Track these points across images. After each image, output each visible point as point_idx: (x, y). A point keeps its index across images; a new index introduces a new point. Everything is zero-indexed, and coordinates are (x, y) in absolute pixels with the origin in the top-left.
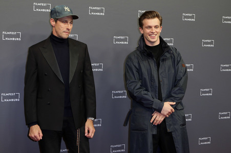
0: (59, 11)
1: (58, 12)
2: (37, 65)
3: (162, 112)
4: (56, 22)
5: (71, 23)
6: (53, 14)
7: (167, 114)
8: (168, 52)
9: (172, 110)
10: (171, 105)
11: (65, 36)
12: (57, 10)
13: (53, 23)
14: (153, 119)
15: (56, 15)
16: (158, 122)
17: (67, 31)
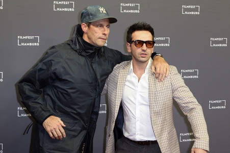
0: (93, 13)
1: (92, 15)
4: (89, 26)
5: (108, 26)
6: (85, 17)
11: (100, 43)
12: (90, 11)
15: (89, 18)
17: (104, 37)
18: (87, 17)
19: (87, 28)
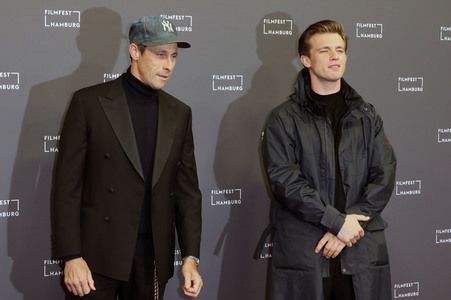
0: (151, 30)
1: (148, 33)
2: (88, 134)
3: (340, 234)
4: (142, 51)
5: (175, 55)
6: (136, 34)
7: (351, 240)
8: (358, 108)
9: (360, 232)
10: (360, 221)
11: (157, 83)
12: (146, 26)
13: (136, 54)
14: (320, 247)
15: (144, 38)
16: (331, 253)
17: (164, 73)
18: (141, 36)
19: (138, 54)
